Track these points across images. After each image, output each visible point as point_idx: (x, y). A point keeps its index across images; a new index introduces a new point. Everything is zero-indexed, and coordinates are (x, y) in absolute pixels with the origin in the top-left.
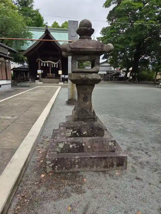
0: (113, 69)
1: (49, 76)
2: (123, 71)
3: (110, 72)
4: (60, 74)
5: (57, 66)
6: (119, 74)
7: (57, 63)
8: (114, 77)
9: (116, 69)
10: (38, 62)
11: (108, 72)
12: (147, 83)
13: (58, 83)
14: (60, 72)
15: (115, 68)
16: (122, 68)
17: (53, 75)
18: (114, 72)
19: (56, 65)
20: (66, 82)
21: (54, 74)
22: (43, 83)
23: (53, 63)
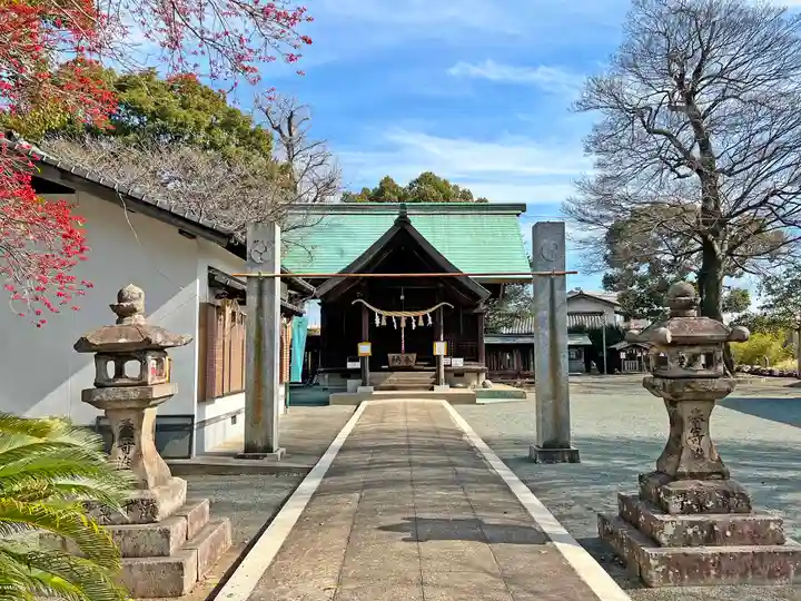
1: (396, 364)
4: (437, 356)
5: (430, 320)
8: (623, 356)
13: (432, 388)
14: (440, 348)
17: (407, 360)
21: (413, 357)
22: (375, 389)
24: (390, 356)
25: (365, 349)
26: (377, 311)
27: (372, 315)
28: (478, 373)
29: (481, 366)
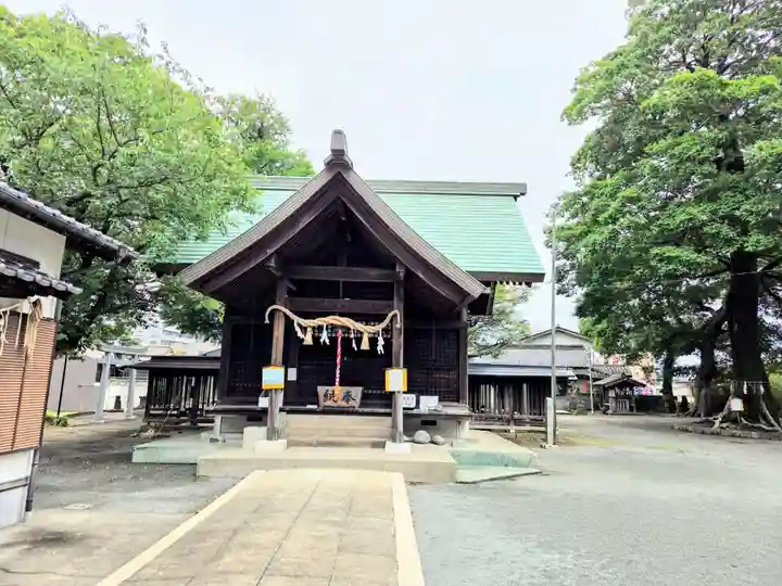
1: (329, 403)
4: (392, 393)
5: (381, 342)
7: (379, 327)
8: (612, 394)
10: (271, 326)
13: (382, 445)
14: (396, 379)
17: (347, 397)
20: (422, 435)
21: (357, 392)
22: (290, 444)
23: (360, 326)
24: (321, 390)
25: (273, 376)
26: (297, 320)
28: (458, 419)
29: (462, 409)
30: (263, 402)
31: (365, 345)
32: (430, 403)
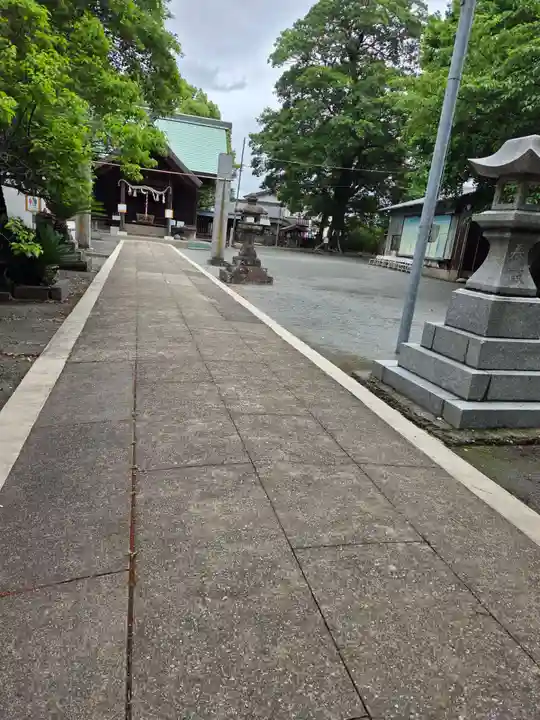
0: (287, 213)
1: (141, 221)
2: (314, 223)
3: (279, 222)
4: (167, 218)
5: (164, 198)
6: (301, 229)
7: (163, 192)
8: (289, 235)
9: (296, 215)
10: (120, 187)
11: (274, 221)
12: (361, 256)
13: (164, 237)
14: (169, 213)
15: (292, 213)
16: (310, 214)
17: (149, 219)
18: (290, 224)
19: (161, 197)
20: (178, 236)
21: (153, 217)
22: (129, 234)
23: (156, 191)
24: (138, 215)
25: (122, 208)
26: (130, 186)
27: (127, 188)
28: (191, 231)
29: (193, 228)
30: (115, 218)
31: (157, 199)
32: (181, 224)
